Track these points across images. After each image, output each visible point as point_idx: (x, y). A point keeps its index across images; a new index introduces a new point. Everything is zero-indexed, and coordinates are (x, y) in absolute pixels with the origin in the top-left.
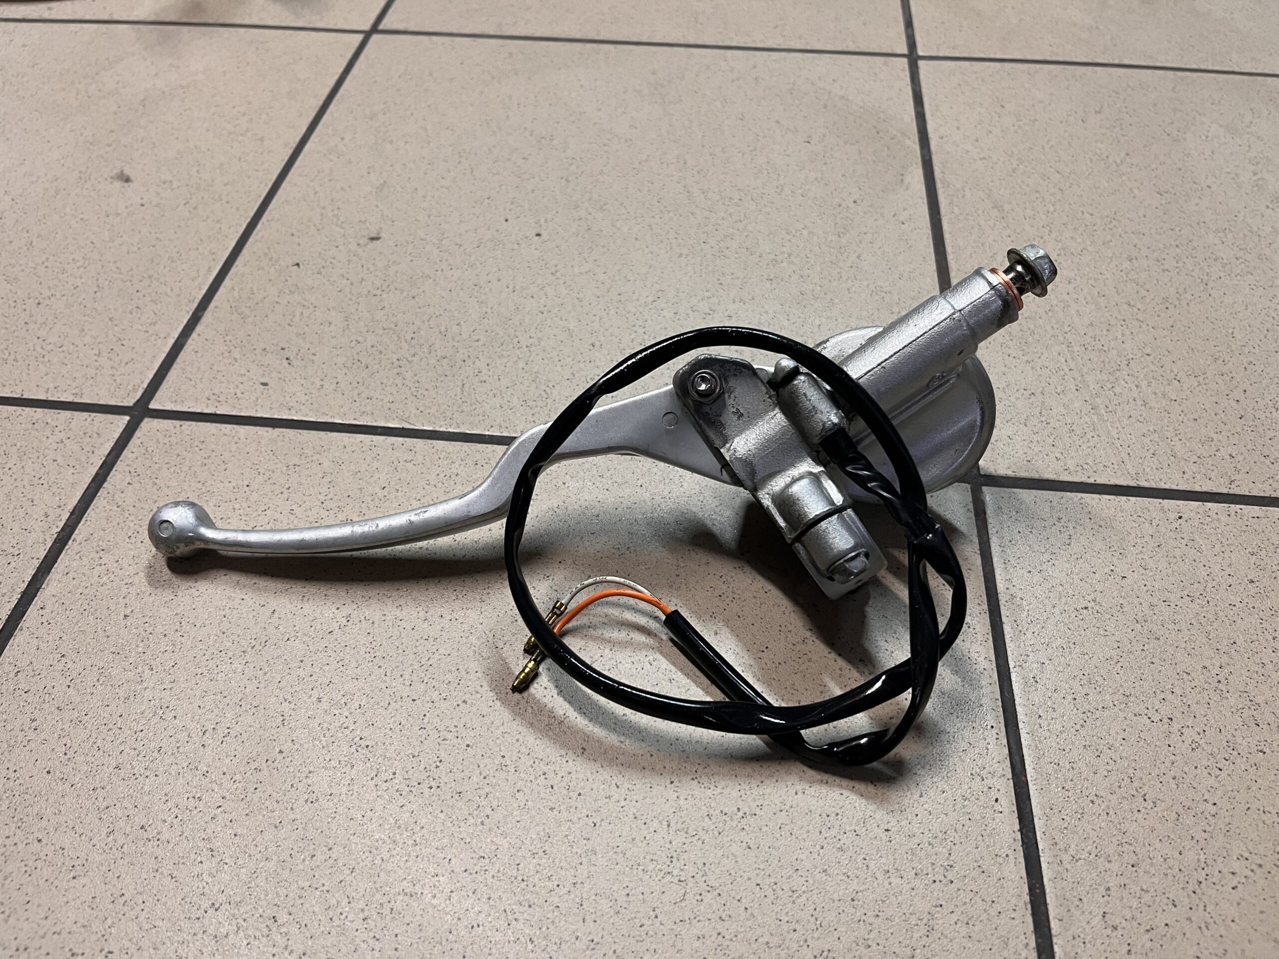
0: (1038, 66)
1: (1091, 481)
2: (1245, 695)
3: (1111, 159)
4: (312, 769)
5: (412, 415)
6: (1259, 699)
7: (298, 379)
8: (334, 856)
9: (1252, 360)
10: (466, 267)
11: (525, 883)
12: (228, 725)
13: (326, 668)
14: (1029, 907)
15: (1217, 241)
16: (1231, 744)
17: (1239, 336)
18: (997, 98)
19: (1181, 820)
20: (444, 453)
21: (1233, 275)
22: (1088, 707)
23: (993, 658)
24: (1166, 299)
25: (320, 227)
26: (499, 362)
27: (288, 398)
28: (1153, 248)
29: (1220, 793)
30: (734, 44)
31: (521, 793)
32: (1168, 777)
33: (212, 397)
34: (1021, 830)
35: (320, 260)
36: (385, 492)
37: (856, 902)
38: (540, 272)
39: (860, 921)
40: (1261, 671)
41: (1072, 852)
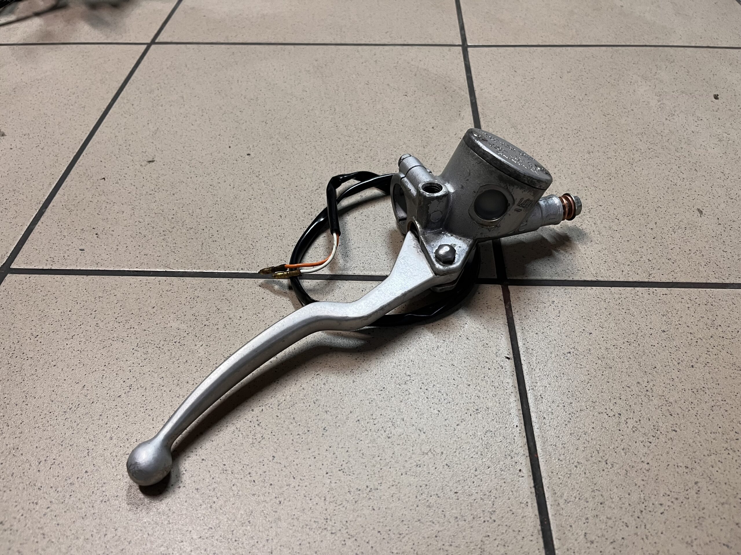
0: (535, 48)
1: (571, 279)
2: (663, 397)
3: (577, 97)
4: (106, 481)
5: (171, 263)
6: (671, 400)
7: (103, 246)
8: (119, 534)
9: (660, 205)
10: (205, 175)
11: (237, 542)
12: (54, 458)
13: (116, 418)
14: (541, 532)
15: (638, 140)
16: (656, 428)
17: (651, 192)
18: (513, 67)
19: (628, 474)
20: (190, 285)
21: (647, 158)
22: (572, 410)
23: (517, 386)
24: (610, 174)
25: (118, 156)
26: (224, 229)
27: (96, 257)
28: (602, 145)
29: (651, 457)
30: (363, 42)
31: (235, 486)
32: (619, 449)
33: (49, 259)
34: (535, 487)
35: (117, 176)
36: (154, 310)
37: (438, 538)
38: (249, 176)
39: (440, 549)
40: (672, 383)
41: (565, 497)
